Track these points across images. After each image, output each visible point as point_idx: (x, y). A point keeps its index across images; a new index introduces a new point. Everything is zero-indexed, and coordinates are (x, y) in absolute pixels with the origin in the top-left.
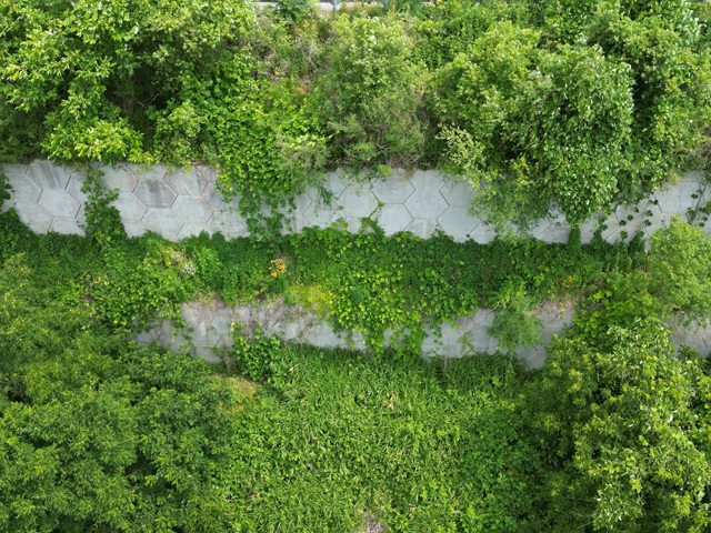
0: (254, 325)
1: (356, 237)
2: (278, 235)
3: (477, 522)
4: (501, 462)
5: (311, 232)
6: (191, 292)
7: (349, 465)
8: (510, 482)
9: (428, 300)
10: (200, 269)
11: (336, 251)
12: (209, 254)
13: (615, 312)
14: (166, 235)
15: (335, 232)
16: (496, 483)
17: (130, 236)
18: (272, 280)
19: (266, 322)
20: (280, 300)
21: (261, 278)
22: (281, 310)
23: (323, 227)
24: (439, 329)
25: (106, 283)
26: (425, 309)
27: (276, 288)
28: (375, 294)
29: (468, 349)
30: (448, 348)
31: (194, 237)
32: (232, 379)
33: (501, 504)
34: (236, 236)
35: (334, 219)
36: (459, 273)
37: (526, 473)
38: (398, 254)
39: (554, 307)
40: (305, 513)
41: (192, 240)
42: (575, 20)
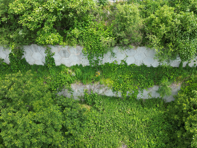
0: (91, 90)
1: (120, 65)
2: (98, 65)
3: (154, 145)
4: (160, 128)
5: (107, 64)
6: (74, 81)
7: (118, 129)
8: (163, 133)
9: (140, 83)
10: (76, 74)
11: (114, 69)
12: (79, 70)
13: (193, 86)
14: (67, 65)
15: (114, 64)
16: (159, 134)
17: (56, 65)
18: (96, 77)
19: (94, 89)
20: (98, 83)
21: (93, 77)
22: (98, 86)
23: (110, 63)
24: (143, 91)
25: (50, 78)
26: (139, 85)
27: (97, 80)
28: (125, 81)
29: (150, 96)
30: (144, 96)
31: (74, 65)
32: (84, 105)
33: (161, 140)
34: (86, 65)
35: (113, 61)
36: (148, 75)
37: (167, 131)
38: (131, 70)
39: (175, 85)
40: (106, 142)
41: (74, 66)
42: (184, 5)
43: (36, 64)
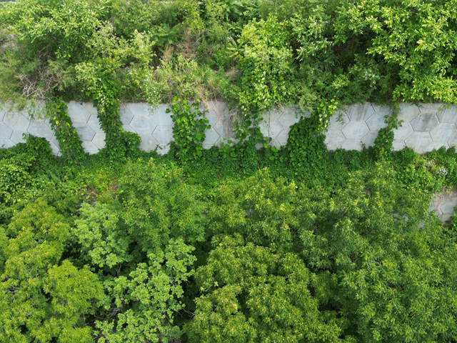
43: (343, 148)
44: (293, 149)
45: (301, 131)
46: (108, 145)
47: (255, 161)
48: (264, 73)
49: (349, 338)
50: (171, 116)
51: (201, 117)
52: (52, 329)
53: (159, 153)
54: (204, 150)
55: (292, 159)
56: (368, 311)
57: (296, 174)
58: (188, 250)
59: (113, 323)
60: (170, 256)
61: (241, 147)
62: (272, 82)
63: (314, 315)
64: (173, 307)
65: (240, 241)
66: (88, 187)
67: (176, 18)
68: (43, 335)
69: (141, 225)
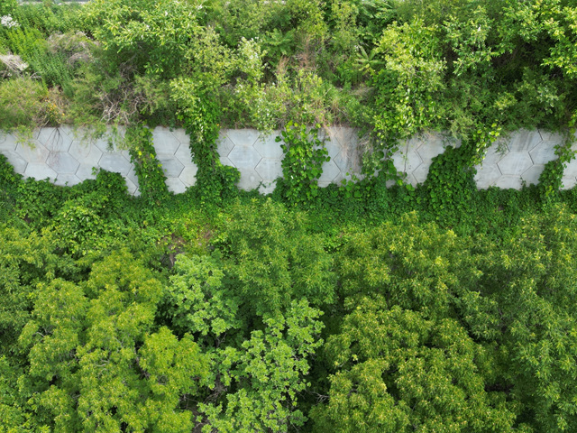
43: (497, 186)
44: (434, 187)
45: (446, 164)
46: (199, 182)
47: (385, 202)
48: (409, 90)
49: (524, 426)
50: (282, 146)
51: (320, 147)
52: (149, 414)
53: (261, 193)
54: (320, 189)
55: (433, 200)
56: (552, 393)
57: (437, 218)
58: (315, 316)
59: (221, 406)
60: (292, 321)
61: (368, 184)
62: (418, 102)
63: (480, 396)
64: (295, 386)
65: (382, 303)
66: (173, 235)
67: (288, 22)
68: (138, 421)
69: (260, 282)
